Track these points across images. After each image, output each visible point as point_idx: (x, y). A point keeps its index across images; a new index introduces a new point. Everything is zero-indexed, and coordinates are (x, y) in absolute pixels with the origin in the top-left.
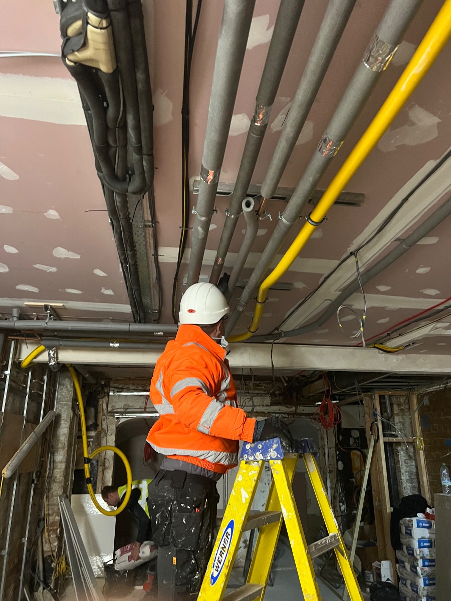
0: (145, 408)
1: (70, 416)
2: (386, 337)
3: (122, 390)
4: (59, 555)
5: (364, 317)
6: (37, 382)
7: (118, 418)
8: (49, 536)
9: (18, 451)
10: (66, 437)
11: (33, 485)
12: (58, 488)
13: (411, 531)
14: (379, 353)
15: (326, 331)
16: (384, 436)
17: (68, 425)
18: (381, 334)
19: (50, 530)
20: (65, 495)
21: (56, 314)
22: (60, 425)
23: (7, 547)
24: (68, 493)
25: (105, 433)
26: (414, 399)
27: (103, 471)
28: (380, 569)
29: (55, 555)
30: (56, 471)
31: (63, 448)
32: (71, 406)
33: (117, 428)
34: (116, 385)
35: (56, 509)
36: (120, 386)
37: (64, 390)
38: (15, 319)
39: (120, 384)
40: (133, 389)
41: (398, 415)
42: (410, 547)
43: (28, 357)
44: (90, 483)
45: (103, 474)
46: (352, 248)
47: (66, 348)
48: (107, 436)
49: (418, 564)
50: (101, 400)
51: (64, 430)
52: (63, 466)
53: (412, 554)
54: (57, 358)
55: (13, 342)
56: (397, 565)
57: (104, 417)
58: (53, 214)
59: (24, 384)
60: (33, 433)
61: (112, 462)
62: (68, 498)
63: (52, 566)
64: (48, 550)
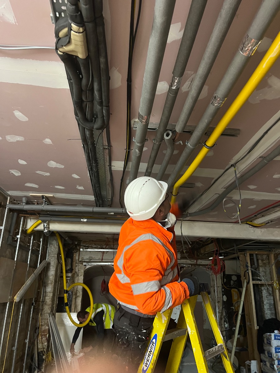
0: (102, 259)
1: (55, 264)
2: (254, 217)
3: (88, 248)
4: (48, 350)
5: (240, 206)
6: (36, 242)
7: (85, 265)
8: (42, 338)
9: (24, 285)
10: (53, 276)
11: (33, 306)
12: (48, 308)
13: (270, 341)
14: (250, 227)
15: (216, 213)
16: (253, 280)
17: (54, 269)
18: (251, 215)
19: (43, 335)
20: (52, 313)
21: (49, 201)
22: (50, 269)
23: (16, 345)
24: (54, 312)
25: (77, 275)
26: (272, 257)
27: (76, 298)
28: (250, 366)
29: (45, 350)
30: (47, 298)
31: (51, 284)
32: (56, 257)
33: (84, 271)
34: (84, 245)
35: (46, 321)
36: (87, 246)
37: (53, 247)
38: (24, 204)
39: (87, 244)
40: (95, 247)
41: (262, 266)
42: (270, 352)
43: (31, 227)
44: (68, 306)
45: (75, 300)
46: (232, 162)
47: (54, 222)
48: (78, 276)
49: (275, 363)
50: (75, 253)
51: (52, 272)
52: (51, 295)
53: (271, 357)
54: (49, 228)
55: (22, 218)
56: (262, 364)
57: (76, 264)
58: (48, 141)
59: (29, 244)
60: (33, 274)
61: (81, 293)
62: (54, 315)
63: (43, 358)
64: (41, 347)
